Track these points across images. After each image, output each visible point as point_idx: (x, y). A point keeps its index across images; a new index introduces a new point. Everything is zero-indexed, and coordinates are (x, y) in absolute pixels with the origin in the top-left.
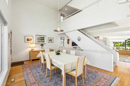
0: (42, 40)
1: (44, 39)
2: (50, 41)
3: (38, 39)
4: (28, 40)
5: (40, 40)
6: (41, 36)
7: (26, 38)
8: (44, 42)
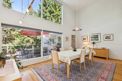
0: (96, 38)
1: (98, 37)
2: (106, 38)
3: (91, 38)
4: (84, 39)
5: (93, 38)
6: (95, 34)
7: (83, 37)
8: (98, 40)
